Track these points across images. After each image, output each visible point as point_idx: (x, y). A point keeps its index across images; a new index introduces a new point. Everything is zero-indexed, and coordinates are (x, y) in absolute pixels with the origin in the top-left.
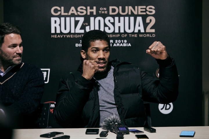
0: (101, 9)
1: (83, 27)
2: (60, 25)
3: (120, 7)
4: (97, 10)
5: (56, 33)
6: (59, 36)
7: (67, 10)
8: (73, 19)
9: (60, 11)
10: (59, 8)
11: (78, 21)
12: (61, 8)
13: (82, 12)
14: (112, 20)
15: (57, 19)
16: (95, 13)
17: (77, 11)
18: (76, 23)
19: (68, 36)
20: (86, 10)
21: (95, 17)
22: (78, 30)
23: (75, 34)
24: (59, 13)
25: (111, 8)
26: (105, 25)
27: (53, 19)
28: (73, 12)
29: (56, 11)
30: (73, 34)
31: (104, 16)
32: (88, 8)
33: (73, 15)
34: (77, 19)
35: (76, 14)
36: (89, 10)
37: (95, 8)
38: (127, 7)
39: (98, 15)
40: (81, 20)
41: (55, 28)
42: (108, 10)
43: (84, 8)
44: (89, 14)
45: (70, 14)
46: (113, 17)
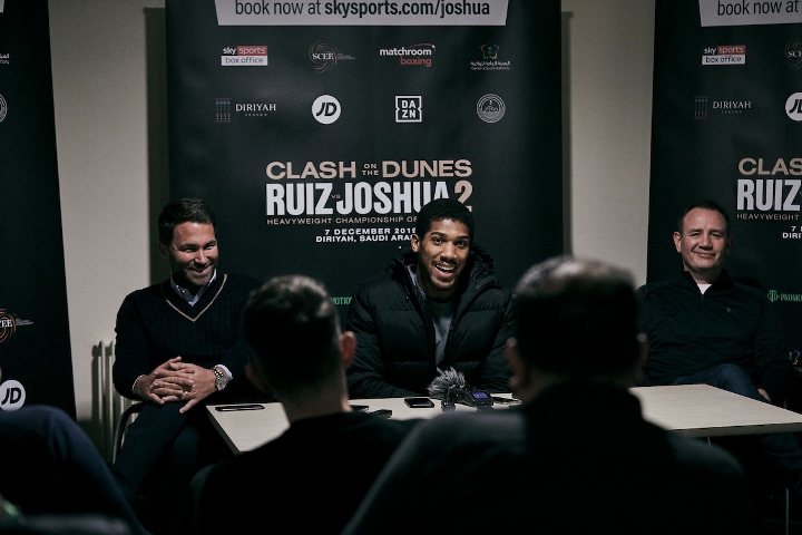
0: (366, 166)
1: (331, 203)
2: (285, 199)
3: (404, 163)
4: (359, 169)
5: (276, 215)
6: (282, 222)
7: (298, 169)
8: (310, 186)
9: (285, 170)
10: (282, 166)
11: (322, 191)
12: (286, 165)
13: (330, 173)
14: (388, 189)
15: (279, 187)
16: (354, 176)
17: (319, 171)
18: (318, 194)
19: (301, 221)
20: (337, 168)
21: (354, 182)
22: (321, 210)
23: (314, 216)
24: (283, 174)
25: (385, 164)
26: (375, 199)
27: (270, 188)
28: (310, 173)
29: (276, 171)
30: (310, 216)
31: (373, 181)
32: (341, 164)
33: (310, 179)
34: (319, 186)
35: (317, 176)
36: (342, 169)
37: (353, 163)
38: (416, 163)
39: (360, 178)
40: (328, 188)
41: (275, 204)
42: (380, 168)
43: (333, 165)
44: (342, 176)
45: (304, 176)
46: (390, 181)
